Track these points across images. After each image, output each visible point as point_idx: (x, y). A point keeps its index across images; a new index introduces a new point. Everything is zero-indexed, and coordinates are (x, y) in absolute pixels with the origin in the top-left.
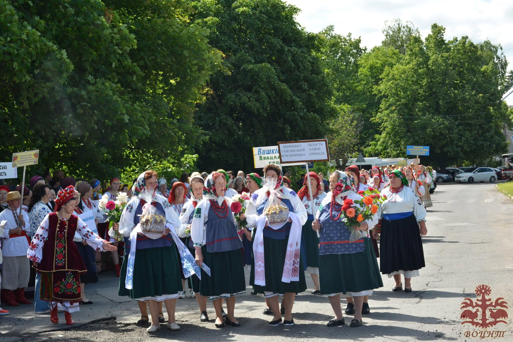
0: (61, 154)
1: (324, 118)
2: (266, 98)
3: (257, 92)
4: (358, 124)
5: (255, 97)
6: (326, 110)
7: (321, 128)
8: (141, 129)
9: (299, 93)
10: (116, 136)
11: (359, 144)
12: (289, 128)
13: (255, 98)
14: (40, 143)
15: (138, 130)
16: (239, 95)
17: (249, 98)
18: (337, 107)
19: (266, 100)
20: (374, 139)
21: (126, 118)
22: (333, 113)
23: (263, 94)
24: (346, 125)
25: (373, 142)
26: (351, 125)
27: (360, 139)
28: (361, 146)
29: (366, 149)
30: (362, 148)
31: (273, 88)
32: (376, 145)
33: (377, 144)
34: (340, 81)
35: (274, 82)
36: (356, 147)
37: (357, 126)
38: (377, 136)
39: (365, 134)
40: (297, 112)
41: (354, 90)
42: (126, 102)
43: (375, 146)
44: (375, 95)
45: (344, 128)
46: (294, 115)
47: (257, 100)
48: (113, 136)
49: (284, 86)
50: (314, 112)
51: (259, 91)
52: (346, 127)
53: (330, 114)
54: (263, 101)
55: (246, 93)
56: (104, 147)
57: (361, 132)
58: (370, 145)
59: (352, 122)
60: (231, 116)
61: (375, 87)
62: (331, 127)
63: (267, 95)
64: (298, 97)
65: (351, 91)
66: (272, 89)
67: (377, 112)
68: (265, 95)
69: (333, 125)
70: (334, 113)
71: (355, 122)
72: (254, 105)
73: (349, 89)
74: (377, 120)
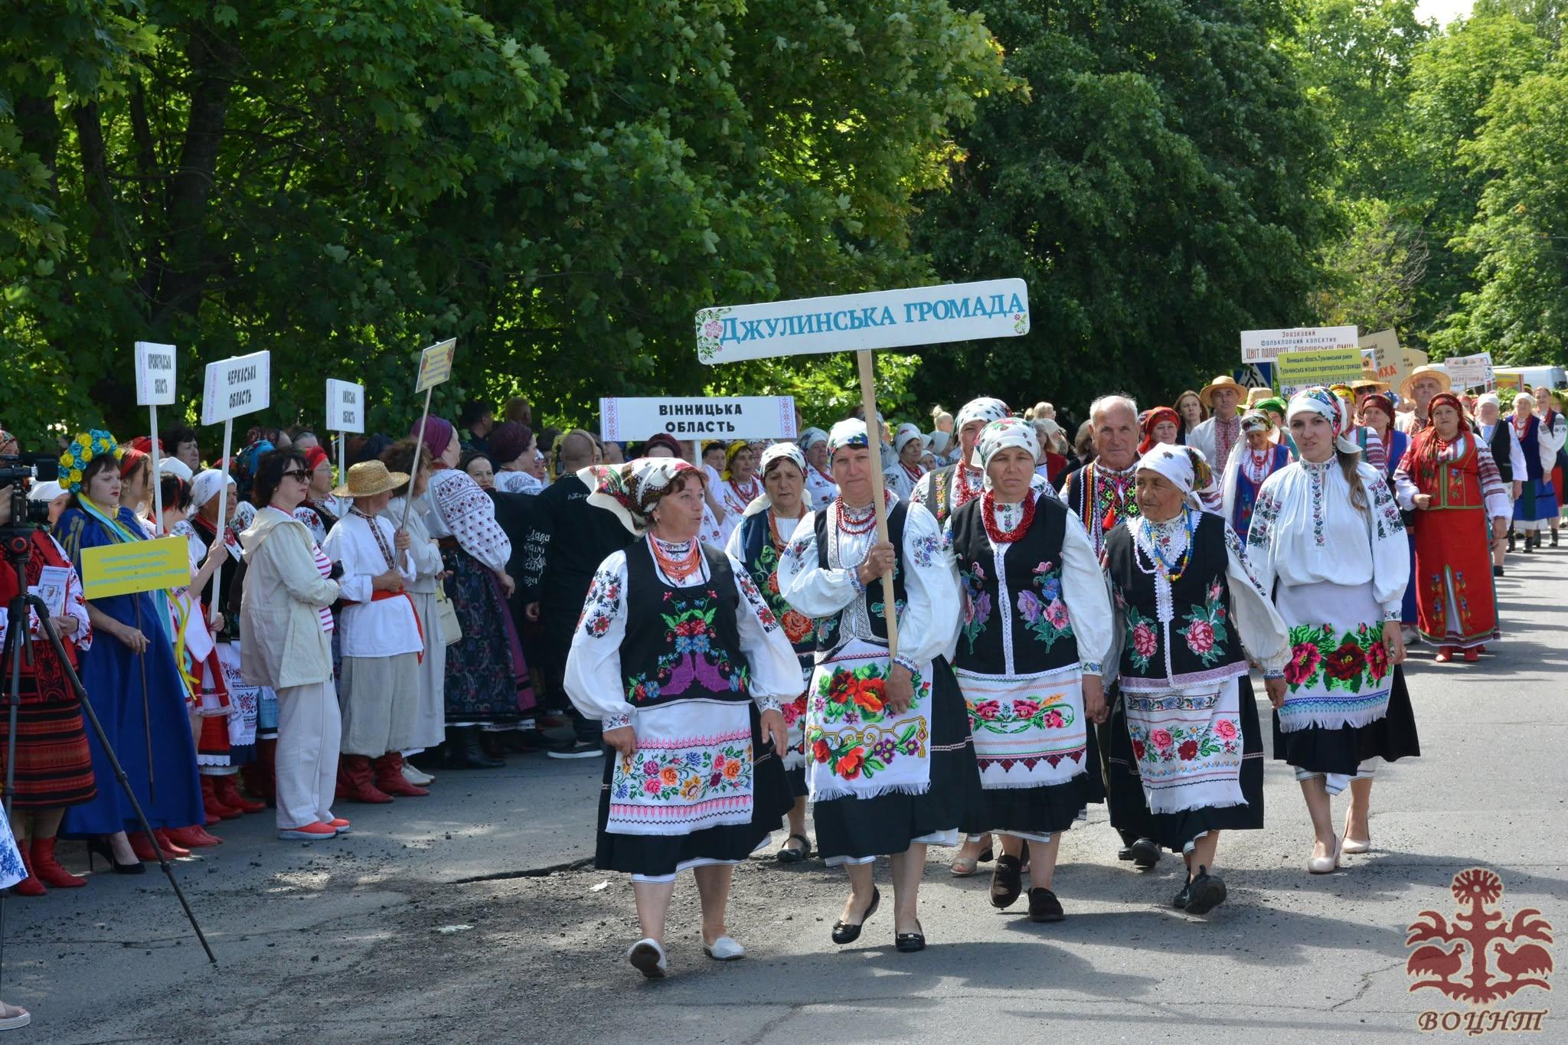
0: (510, 349)
1: (1305, 240)
2: (1125, 181)
3: (1097, 162)
4: (1409, 260)
5: (1091, 175)
6: (1310, 216)
7: (1298, 274)
8: (748, 279)
9: (1233, 165)
10: (675, 296)
11: (1412, 320)
12: (1204, 275)
13: (1091, 180)
14: (454, 319)
15: (739, 280)
16: (1043, 169)
17: (1072, 180)
18: (1347, 205)
19: (1124, 186)
20: (1458, 307)
21: (710, 240)
22: (1335, 227)
23: (1116, 166)
24: (1375, 263)
25: (1458, 316)
26: (1387, 263)
27: (1415, 305)
28: (1420, 328)
29: (1433, 338)
30: (1422, 334)
31: (1149, 150)
32: (1464, 325)
33: (1468, 323)
34: (1352, 128)
35: (1155, 134)
36: (1405, 330)
37: (1407, 268)
38: (1467, 297)
39: (1431, 291)
40: (1228, 222)
41: (1399, 154)
42: (709, 193)
43: (1464, 328)
44: (1465, 169)
45: (1368, 273)
46: (1218, 233)
47: (1095, 186)
48: (667, 298)
49: (1184, 146)
50: (1280, 221)
51: (1106, 159)
52: (1371, 268)
53: (1326, 230)
54: (1115, 190)
55: (1064, 163)
56: (635, 329)
57: (1418, 285)
58: (1448, 325)
59: (1391, 252)
60: (1020, 234)
61: (1465, 145)
62: (1327, 267)
63: (1128, 169)
64: (1229, 177)
65: (1389, 157)
66: (1146, 155)
67: (1469, 221)
68: (1122, 171)
69: (1331, 264)
70: (1339, 226)
71: (1403, 255)
72: (1085, 201)
73: (1381, 149)
74: (1470, 245)
